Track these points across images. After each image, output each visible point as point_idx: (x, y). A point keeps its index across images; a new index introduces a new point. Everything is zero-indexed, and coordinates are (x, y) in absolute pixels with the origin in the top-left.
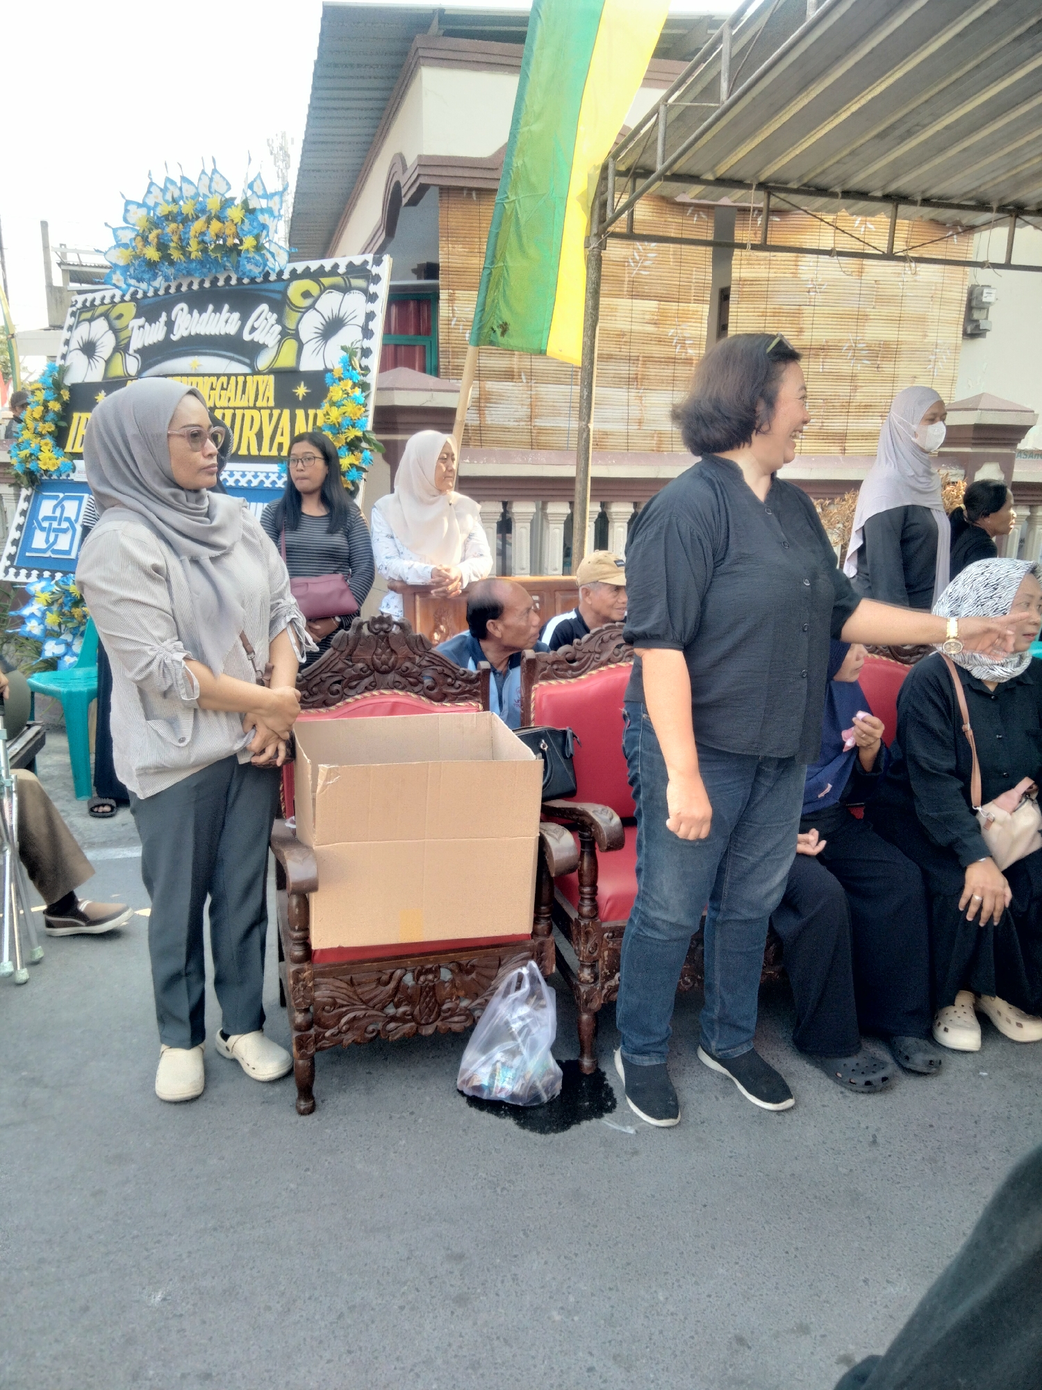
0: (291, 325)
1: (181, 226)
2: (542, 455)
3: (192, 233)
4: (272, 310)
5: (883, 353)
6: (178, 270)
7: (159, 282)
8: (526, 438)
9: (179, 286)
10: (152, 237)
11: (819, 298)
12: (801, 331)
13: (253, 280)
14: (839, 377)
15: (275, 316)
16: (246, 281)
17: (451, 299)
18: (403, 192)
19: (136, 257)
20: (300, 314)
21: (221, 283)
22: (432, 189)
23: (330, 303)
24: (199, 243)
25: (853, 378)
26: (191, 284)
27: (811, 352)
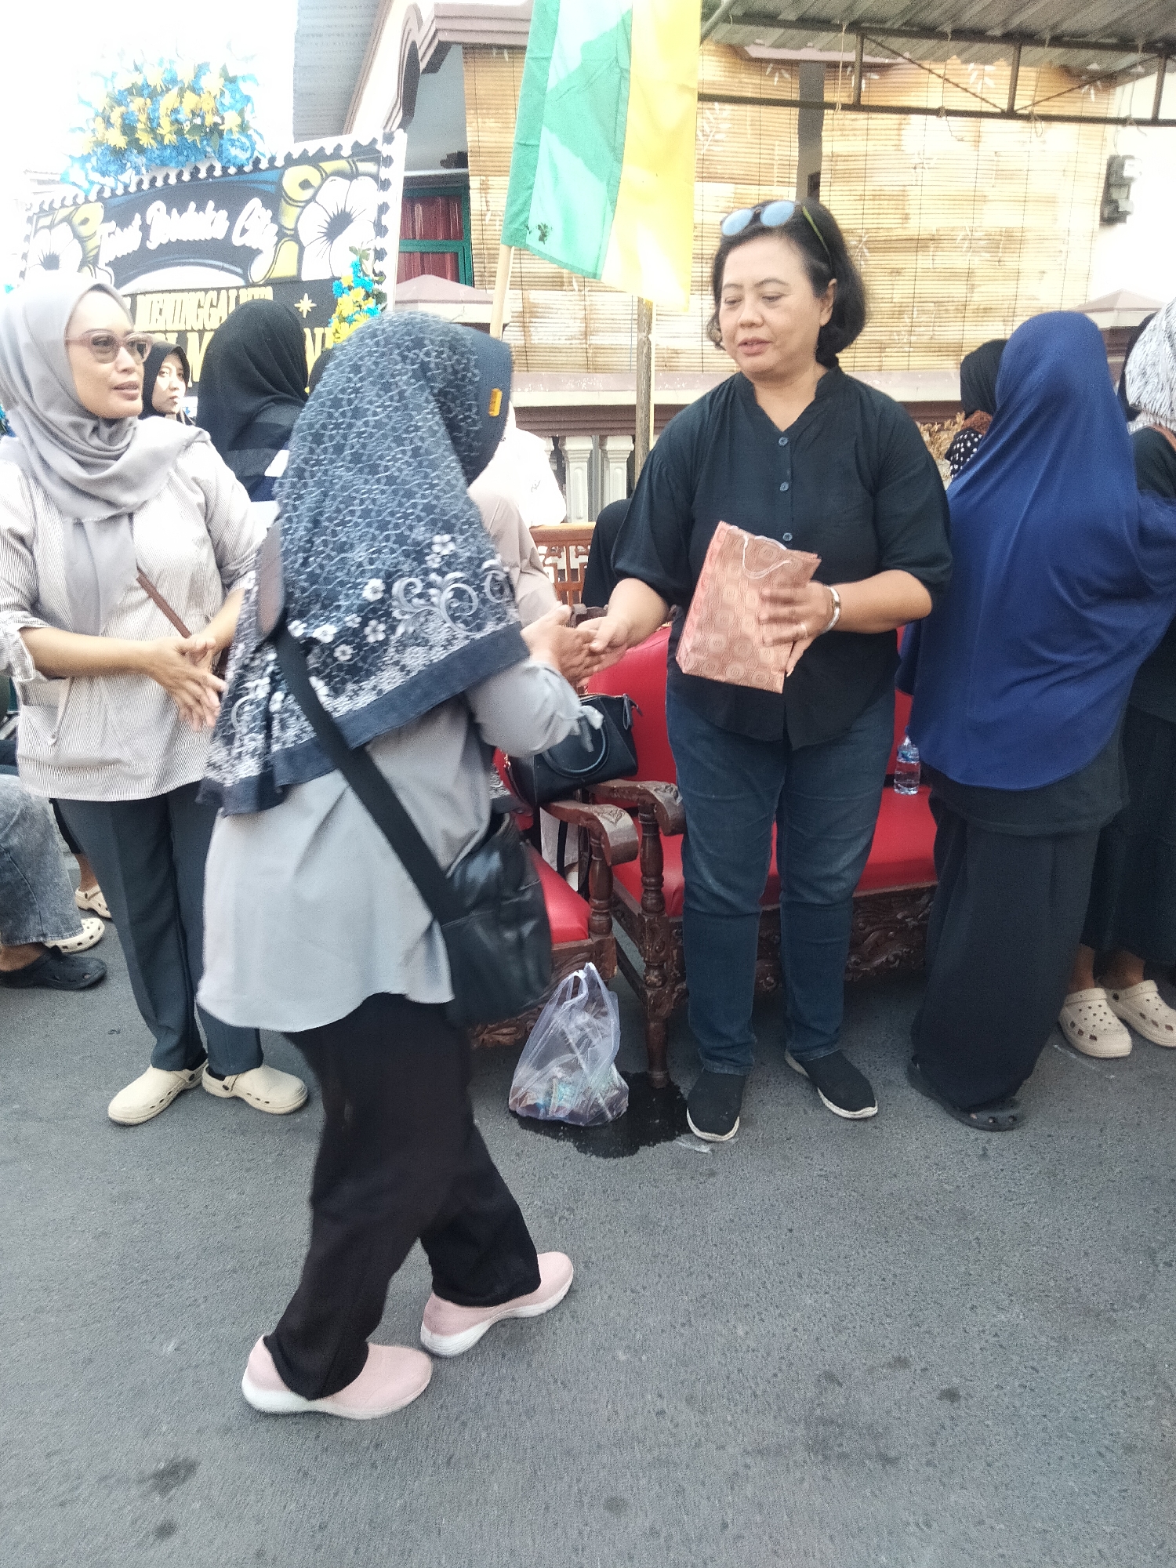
0: (288, 222)
1: (148, 100)
2: (599, 379)
3: (162, 111)
4: (266, 205)
5: (1004, 243)
6: (150, 160)
7: (129, 177)
8: (581, 360)
9: (153, 180)
10: (116, 118)
11: (928, 175)
12: (906, 217)
13: (240, 169)
14: (952, 275)
15: (269, 213)
16: (232, 170)
17: (484, 188)
18: (420, 54)
19: (98, 144)
20: (299, 210)
21: (203, 174)
22: (454, 47)
23: (335, 195)
24: (172, 123)
25: (970, 274)
26: (167, 177)
27: (919, 244)
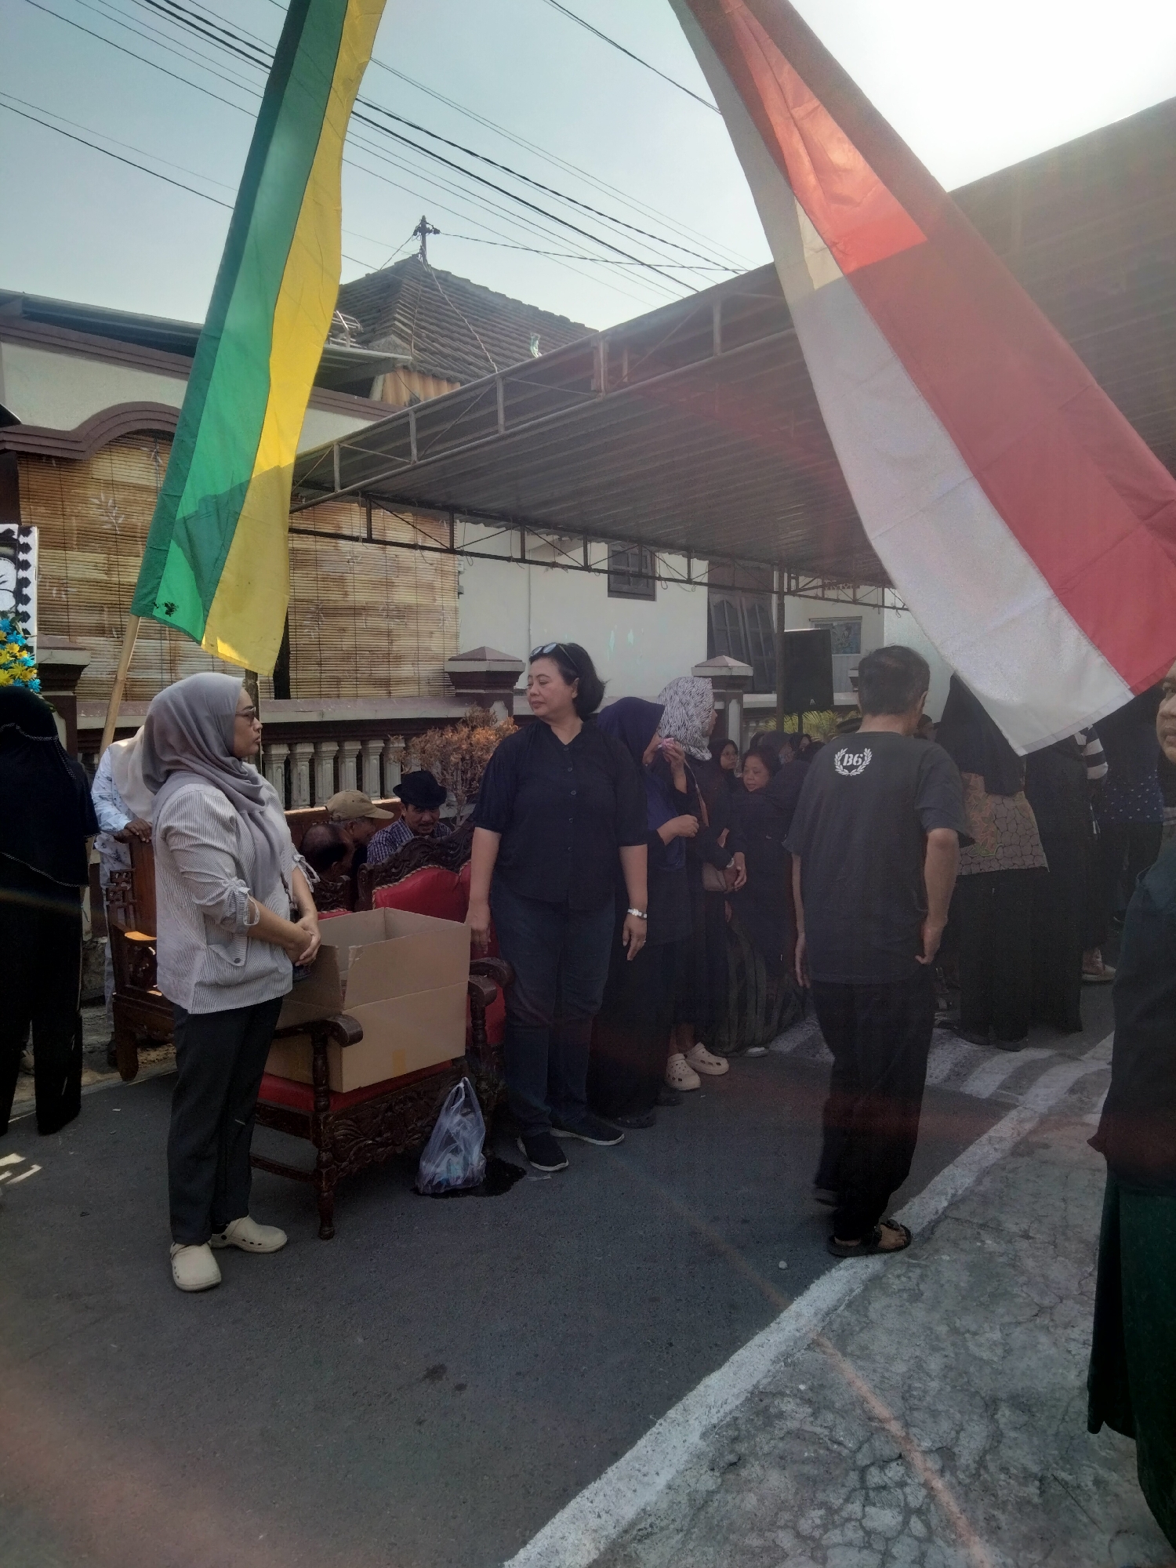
5: (408, 613)
11: (357, 568)
12: (346, 594)
25: (389, 633)
27: (356, 611)
